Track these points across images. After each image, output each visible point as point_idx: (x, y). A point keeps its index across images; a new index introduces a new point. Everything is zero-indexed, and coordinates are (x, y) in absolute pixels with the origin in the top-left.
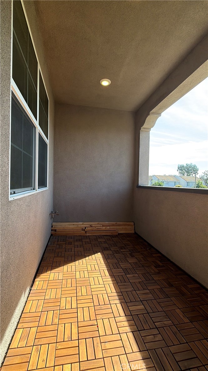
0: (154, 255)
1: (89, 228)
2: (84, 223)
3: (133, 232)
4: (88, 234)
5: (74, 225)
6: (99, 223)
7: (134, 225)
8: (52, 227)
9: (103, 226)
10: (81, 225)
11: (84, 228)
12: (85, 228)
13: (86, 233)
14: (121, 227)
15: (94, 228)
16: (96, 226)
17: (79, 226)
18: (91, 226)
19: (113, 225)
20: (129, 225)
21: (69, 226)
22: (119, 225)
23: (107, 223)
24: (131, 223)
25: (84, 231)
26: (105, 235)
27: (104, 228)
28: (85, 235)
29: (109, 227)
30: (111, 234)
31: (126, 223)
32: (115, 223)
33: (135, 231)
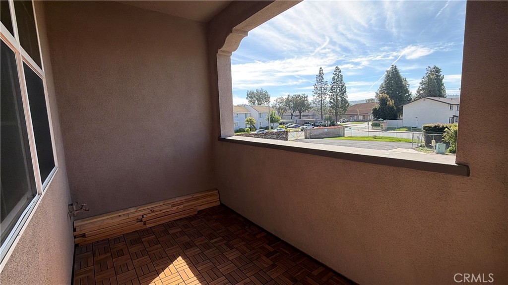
0: (258, 236)
1: (148, 215)
2: (139, 209)
3: (218, 203)
4: (148, 226)
5: (120, 216)
6: (166, 203)
7: (219, 193)
8: (75, 230)
9: (173, 206)
10: (134, 213)
11: (141, 217)
12: (143, 217)
13: (145, 224)
14: (200, 201)
15: (159, 213)
16: (161, 208)
17: (130, 216)
18: (152, 211)
19: (188, 201)
20: (211, 196)
21: (110, 221)
22: (197, 199)
23: (177, 199)
24: (214, 192)
25: (141, 221)
26: (177, 220)
27: (175, 208)
28: (144, 227)
29: (182, 206)
30: (188, 215)
31: (207, 193)
32: (191, 197)
33: (221, 203)
